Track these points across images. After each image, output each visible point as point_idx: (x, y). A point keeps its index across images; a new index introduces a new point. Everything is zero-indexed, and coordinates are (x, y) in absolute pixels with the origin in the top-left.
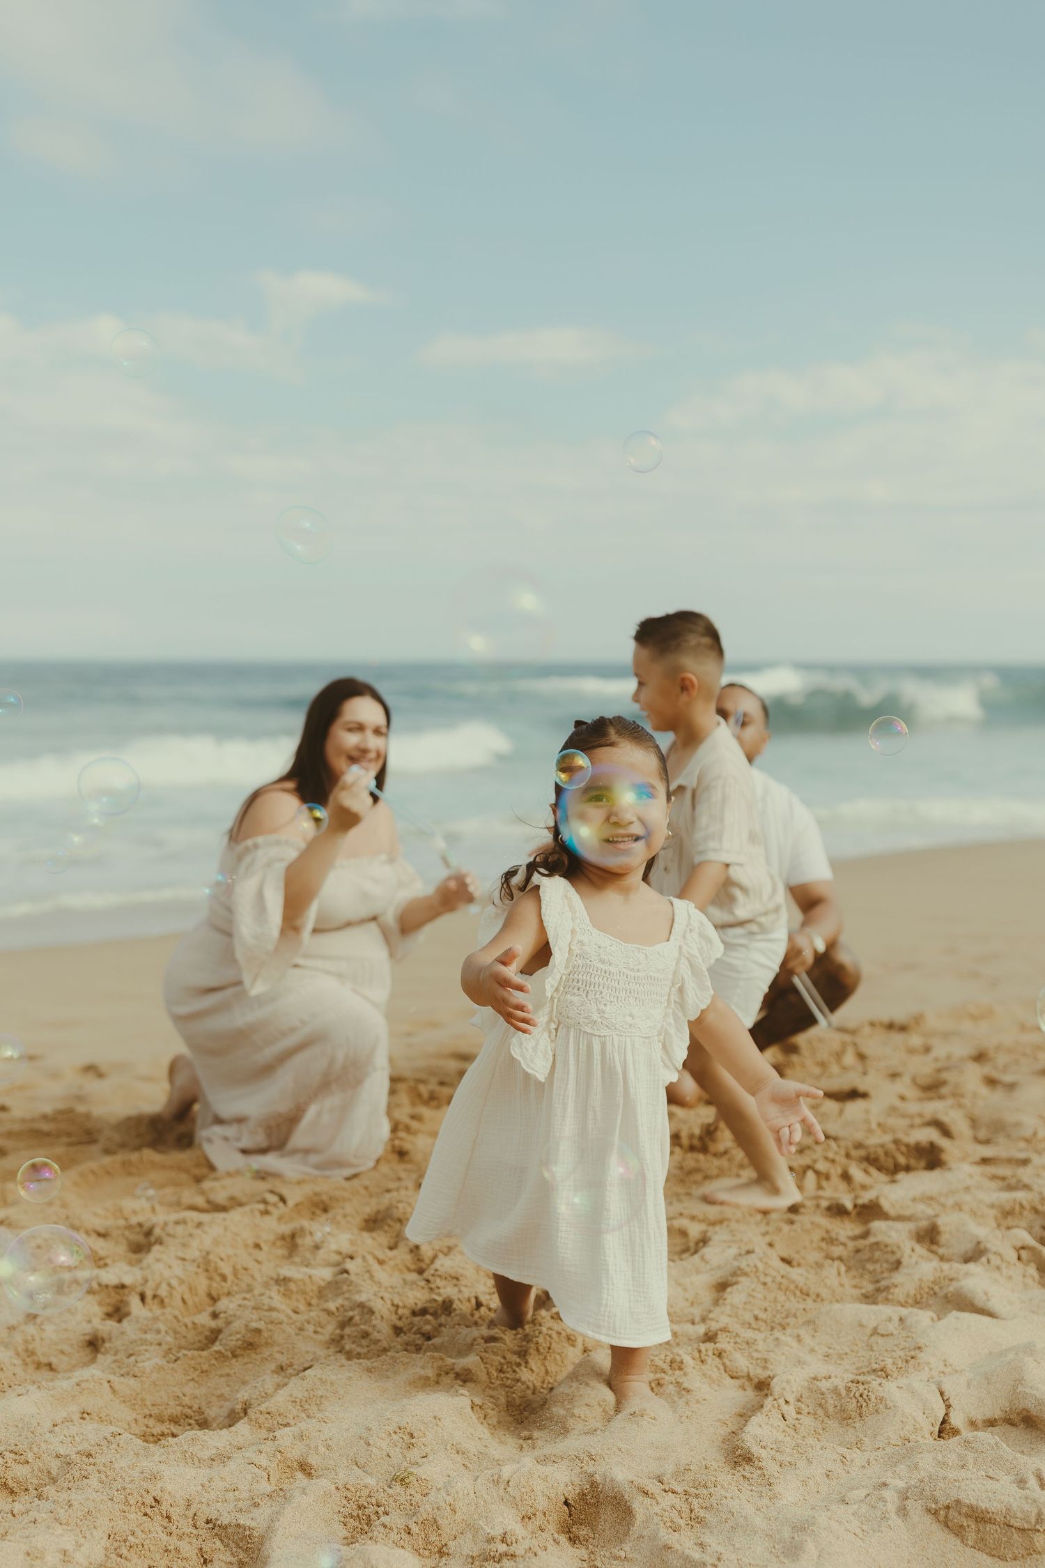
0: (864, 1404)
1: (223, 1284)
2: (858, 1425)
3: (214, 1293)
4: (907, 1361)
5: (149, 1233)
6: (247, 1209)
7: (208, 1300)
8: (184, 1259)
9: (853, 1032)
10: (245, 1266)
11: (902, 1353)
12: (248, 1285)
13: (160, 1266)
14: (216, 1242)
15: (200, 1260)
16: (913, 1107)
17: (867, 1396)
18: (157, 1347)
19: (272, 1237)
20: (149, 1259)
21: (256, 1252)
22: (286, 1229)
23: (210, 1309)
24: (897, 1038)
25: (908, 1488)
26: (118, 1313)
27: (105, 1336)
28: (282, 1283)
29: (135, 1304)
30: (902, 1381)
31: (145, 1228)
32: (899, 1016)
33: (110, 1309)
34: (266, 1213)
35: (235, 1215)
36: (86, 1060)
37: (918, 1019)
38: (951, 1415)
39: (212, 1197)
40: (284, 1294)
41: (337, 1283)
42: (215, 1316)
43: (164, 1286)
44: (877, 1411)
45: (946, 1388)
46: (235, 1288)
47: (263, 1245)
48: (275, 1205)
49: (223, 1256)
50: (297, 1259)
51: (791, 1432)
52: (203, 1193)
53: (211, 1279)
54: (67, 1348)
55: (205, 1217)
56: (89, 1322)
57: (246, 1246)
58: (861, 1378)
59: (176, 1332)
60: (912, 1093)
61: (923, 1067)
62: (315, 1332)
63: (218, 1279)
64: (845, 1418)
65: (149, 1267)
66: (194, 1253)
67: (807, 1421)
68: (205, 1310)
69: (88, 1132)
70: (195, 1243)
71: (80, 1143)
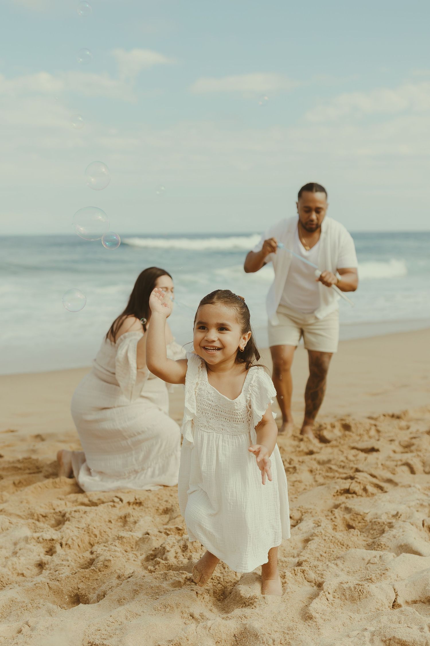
0: (361, 594)
1: (96, 538)
2: (358, 603)
3: (92, 543)
4: (381, 575)
5: (64, 516)
6: (106, 504)
7: (89, 545)
8: (79, 528)
9: (376, 419)
10: (105, 531)
11: (379, 572)
12: (106, 539)
13: (69, 531)
14: (92, 520)
15: (85, 528)
16: (398, 456)
17: (363, 591)
18: (68, 567)
19: (116, 518)
20: (64, 527)
21: (109, 524)
22: (122, 513)
23: (90, 550)
24: (396, 422)
25: (375, 631)
26: (51, 552)
27: (46, 562)
28: (120, 539)
29: (58, 546)
30: (378, 584)
31: (62, 514)
32: (397, 412)
33: (48, 550)
34: (114, 506)
35: (101, 507)
36: (36, 432)
37: (405, 413)
38: (398, 599)
39: (91, 498)
40: (121, 544)
41: (143, 539)
42: (92, 553)
43: (70, 539)
44: (366, 597)
45: (396, 587)
46: (101, 540)
47: (112, 521)
48: (118, 503)
49: (95, 526)
50: (127, 528)
51: (330, 605)
52: (87, 497)
53: (90, 536)
54: (30, 567)
55: (88, 509)
56: (39, 555)
57: (105, 521)
58: (360, 583)
59: (75, 561)
60: (399, 449)
61: (404, 437)
62: (134, 560)
63: (93, 536)
64: (353, 600)
65: (64, 531)
66: (83, 525)
67: (337, 601)
68: (88, 550)
69: (38, 468)
70: (83, 521)
71: (34, 473)
